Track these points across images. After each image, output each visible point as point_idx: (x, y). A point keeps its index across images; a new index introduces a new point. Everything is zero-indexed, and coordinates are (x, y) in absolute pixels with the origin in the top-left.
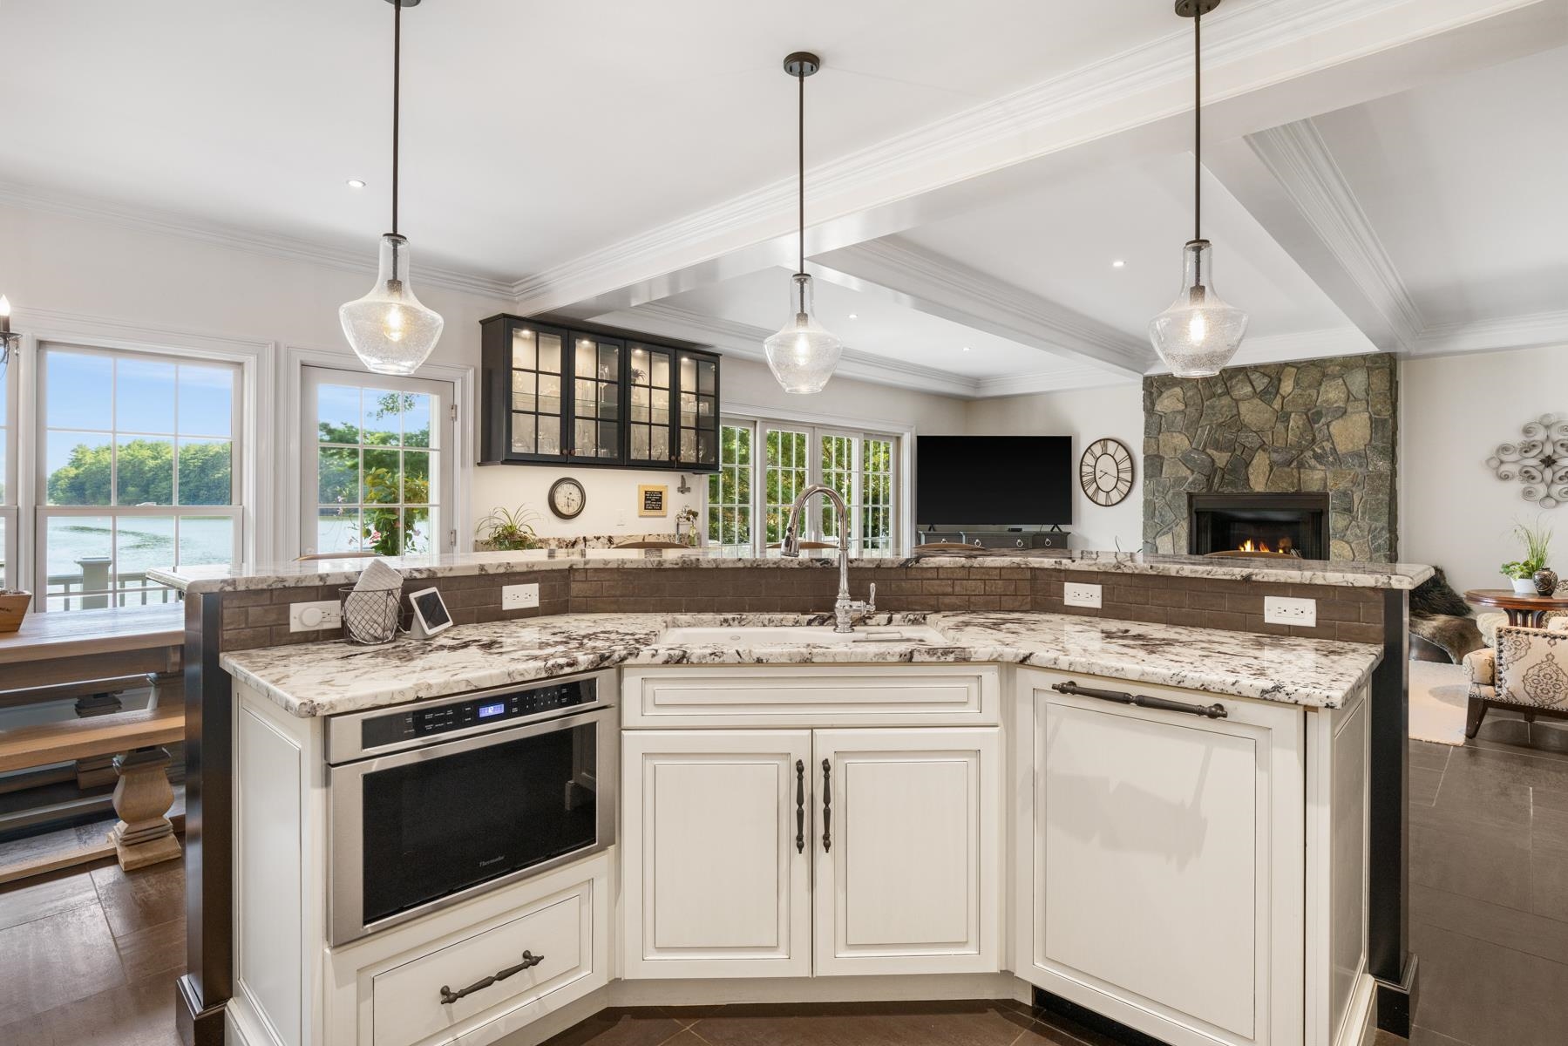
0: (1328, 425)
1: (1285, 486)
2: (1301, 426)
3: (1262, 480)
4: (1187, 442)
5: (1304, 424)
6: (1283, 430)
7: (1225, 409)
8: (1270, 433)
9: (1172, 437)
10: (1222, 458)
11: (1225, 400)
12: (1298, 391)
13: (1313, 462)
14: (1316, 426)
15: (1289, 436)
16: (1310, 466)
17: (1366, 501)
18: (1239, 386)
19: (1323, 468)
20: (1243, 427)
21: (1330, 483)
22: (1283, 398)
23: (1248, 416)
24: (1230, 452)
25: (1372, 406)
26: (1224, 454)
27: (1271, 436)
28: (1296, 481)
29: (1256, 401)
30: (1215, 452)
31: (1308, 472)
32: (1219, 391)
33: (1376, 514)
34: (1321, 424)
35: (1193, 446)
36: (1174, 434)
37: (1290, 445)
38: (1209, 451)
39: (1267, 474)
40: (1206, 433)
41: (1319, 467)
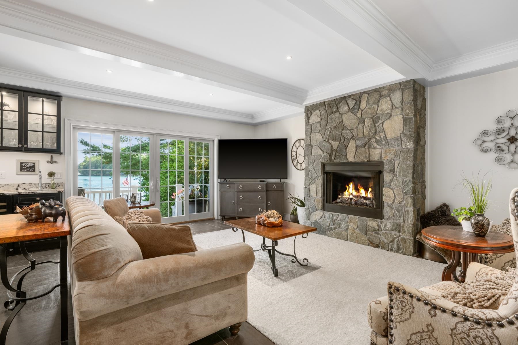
0: (383, 123)
1: (362, 158)
2: (370, 125)
3: (352, 155)
4: (321, 137)
5: (371, 124)
6: (362, 128)
7: (337, 119)
8: (356, 130)
10: (335, 144)
11: (337, 115)
12: (368, 106)
13: (375, 145)
14: (377, 124)
15: (365, 131)
16: (374, 147)
17: (401, 165)
18: (342, 107)
19: (380, 147)
20: (344, 128)
21: (383, 156)
22: (362, 111)
23: (346, 122)
24: (339, 141)
25: (404, 111)
26: (336, 142)
27: (356, 132)
28: (367, 155)
29: (350, 113)
30: (333, 142)
31: (373, 150)
32: (334, 110)
33: (406, 173)
34: (379, 123)
35: (324, 139)
36: (316, 134)
37: (365, 136)
38: (330, 141)
39: (355, 152)
40: (329, 132)
41: (378, 147)
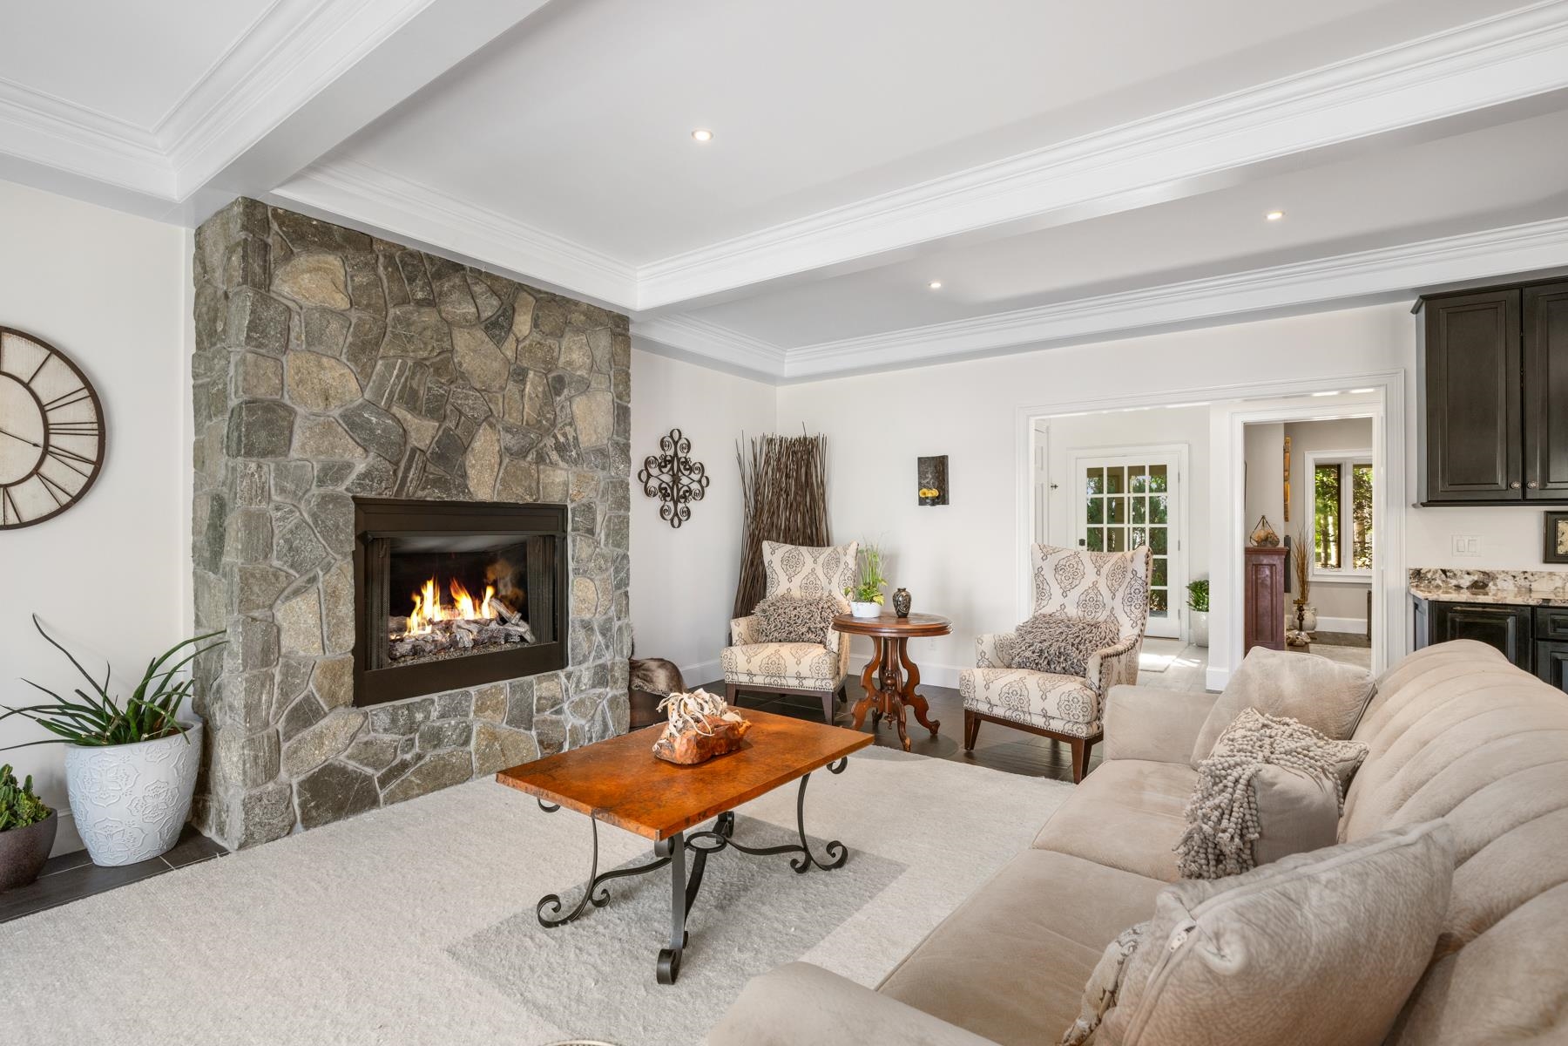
0: (570, 399)
1: (518, 494)
2: (540, 396)
3: (488, 477)
4: (354, 385)
5: (544, 392)
6: (517, 396)
7: (429, 333)
8: (499, 396)
9: (320, 366)
10: (423, 432)
11: (428, 317)
12: (537, 336)
13: (554, 456)
14: (558, 399)
15: (526, 410)
16: (551, 463)
17: (610, 518)
18: (455, 296)
19: (566, 466)
20: (460, 377)
21: (572, 490)
22: (518, 341)
23: (467, 359)
24: (438, 420)
25: (615, 385)
26: (426, 423)
27: (501, 405)
28: (534, 485)
29: (480, 334)
30: (409, 417)
31: (549, 470)
32: (420, 295)
33: (618, 538)
34: (562, 397)
35: (367, 396)
36: (325, 360)
37: (528, 424)
38: (395, 410)
39: (496, 470)
40: (395, 372)
41: (562, 464)
